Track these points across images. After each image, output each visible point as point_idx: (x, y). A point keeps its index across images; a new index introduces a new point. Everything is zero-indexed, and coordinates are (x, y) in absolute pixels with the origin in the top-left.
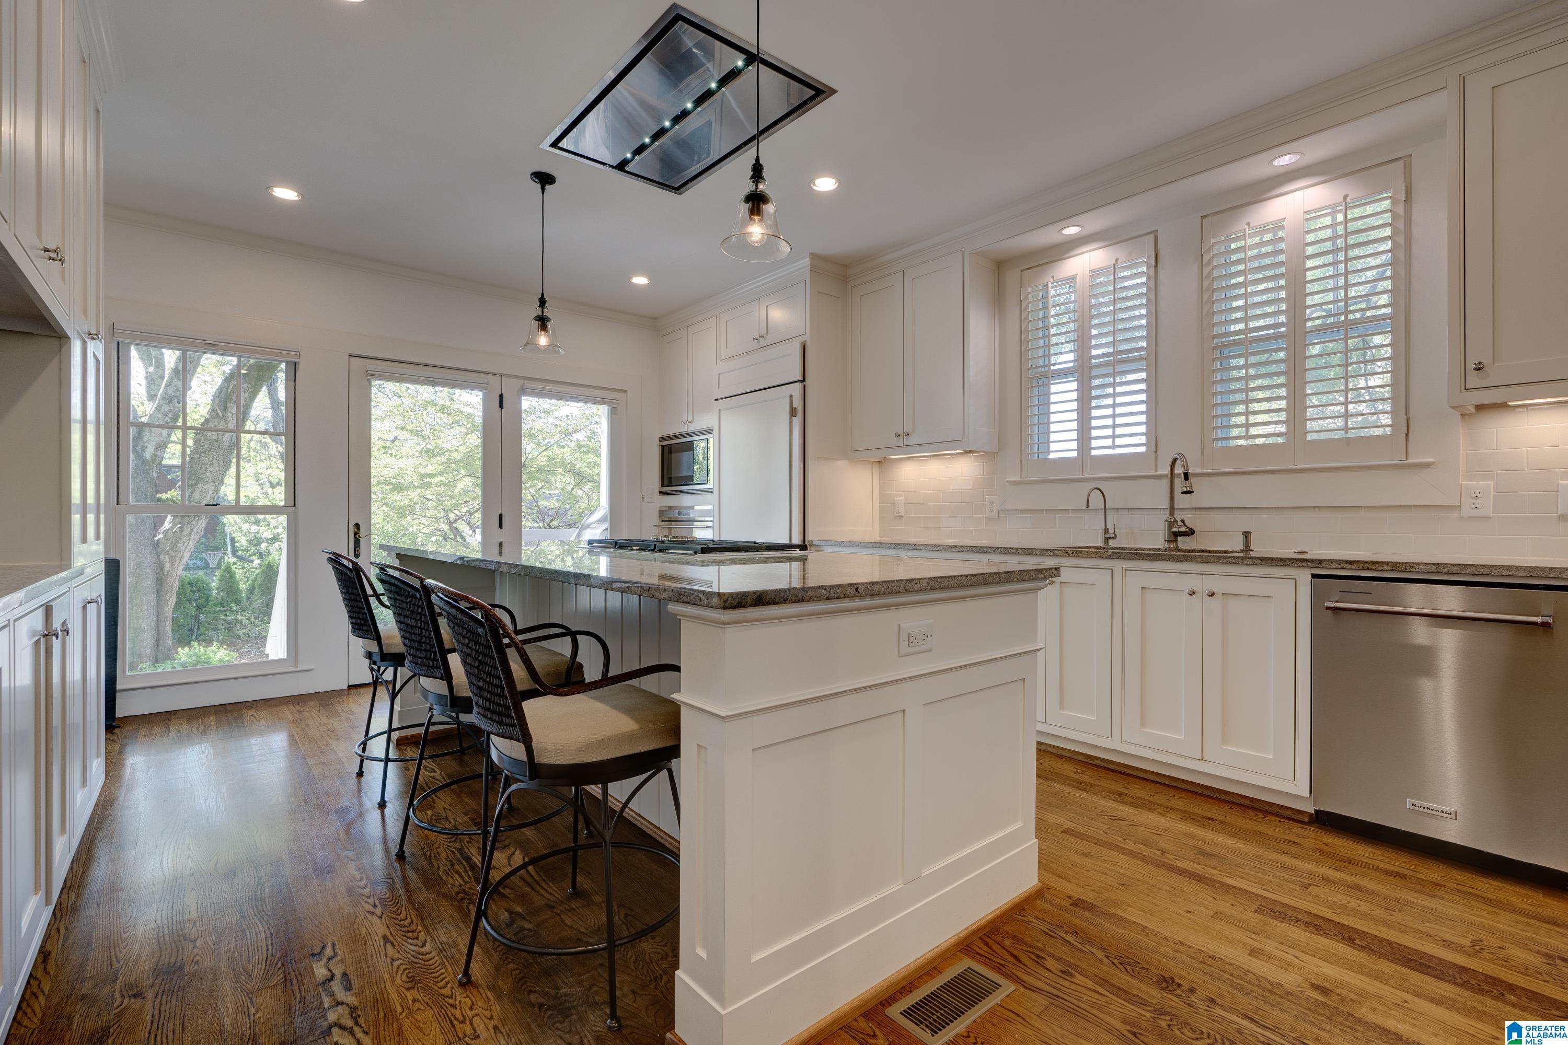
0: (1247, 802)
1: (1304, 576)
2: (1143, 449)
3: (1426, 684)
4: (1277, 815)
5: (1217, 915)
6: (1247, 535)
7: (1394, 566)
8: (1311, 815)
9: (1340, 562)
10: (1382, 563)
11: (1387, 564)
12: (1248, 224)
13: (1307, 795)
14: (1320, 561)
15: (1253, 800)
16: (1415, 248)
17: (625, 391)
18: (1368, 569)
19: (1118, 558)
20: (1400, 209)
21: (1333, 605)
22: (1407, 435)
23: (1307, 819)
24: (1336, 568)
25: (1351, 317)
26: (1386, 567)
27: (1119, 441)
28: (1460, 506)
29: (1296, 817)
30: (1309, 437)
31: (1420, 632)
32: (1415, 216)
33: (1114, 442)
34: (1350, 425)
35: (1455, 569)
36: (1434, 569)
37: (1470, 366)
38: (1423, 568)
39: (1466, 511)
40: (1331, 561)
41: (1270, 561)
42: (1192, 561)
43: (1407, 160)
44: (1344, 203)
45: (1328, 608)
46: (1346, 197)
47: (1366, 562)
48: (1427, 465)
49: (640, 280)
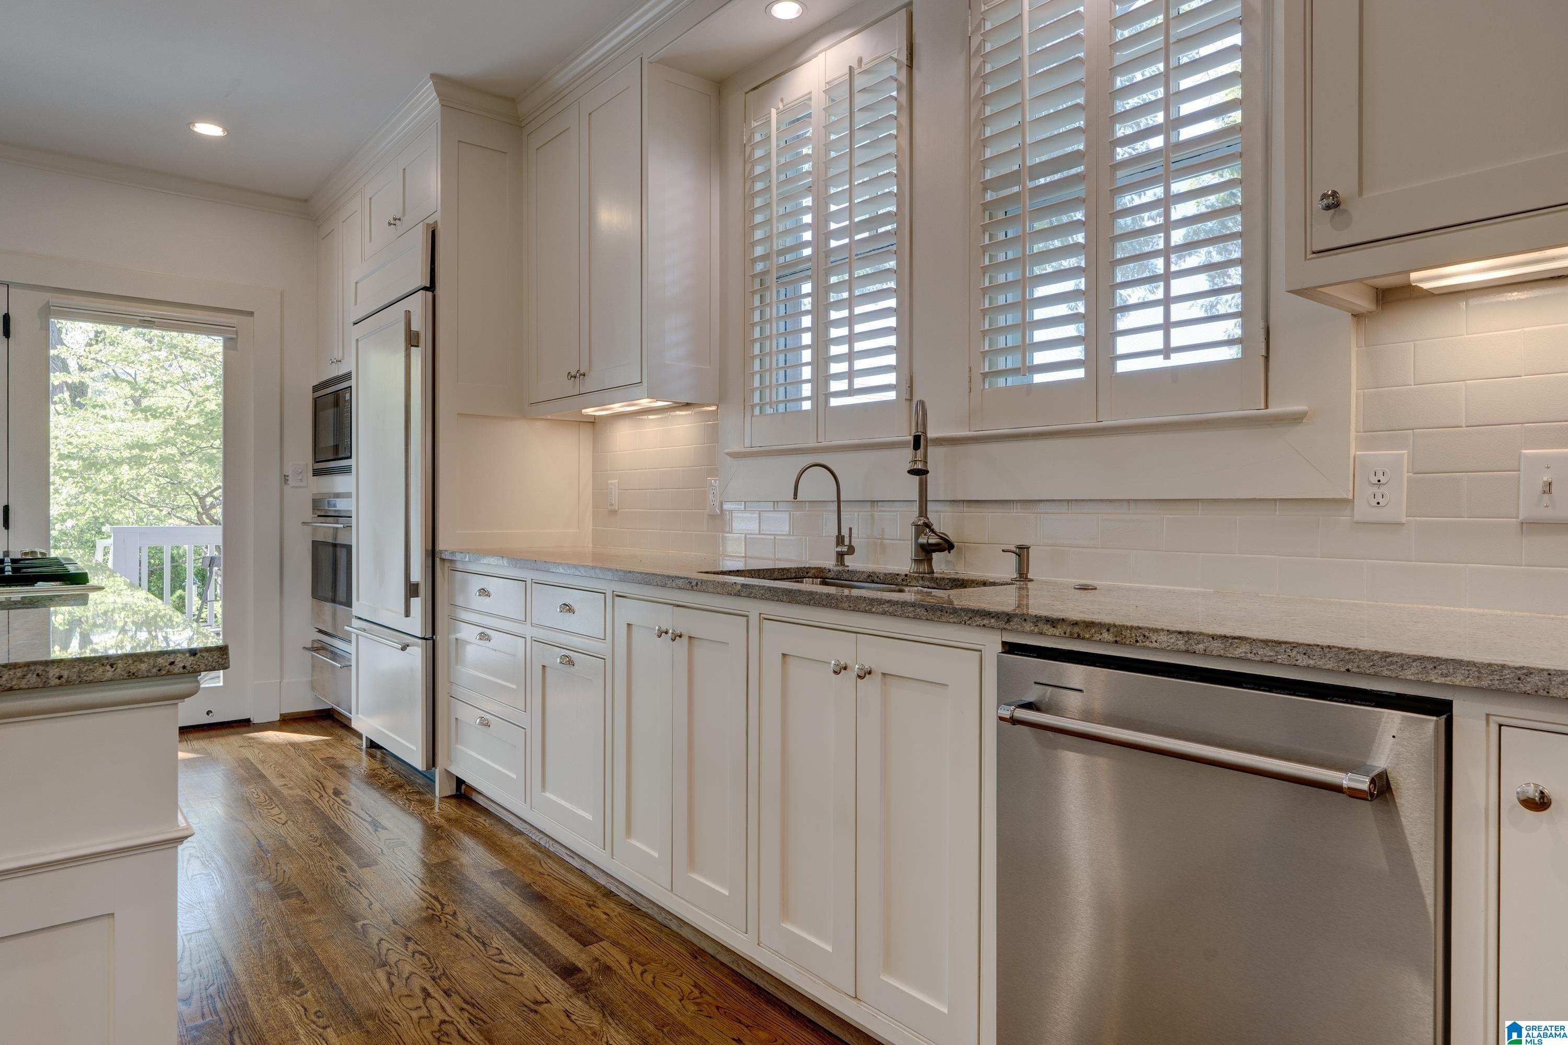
2: (891, 395)
6: (1019, 552)
7: (1119, 633)
10: (1099, 627)
11: (1108, 627)
17: (251, 314)
18: (1079, 636)
19: (748, 597)
22: (1267, 358)
24: (1032, 632)
26: (1106, 636)
27: (859, 383)
28: (1352, 501)
33: (851, 384)
34: (1171, 343)
35: (1216, 646)
36: (1181, 644)
37: (1319, 200)
39: (1363, 510)
41: (939, 613)
42: (837, 607)
48: (1296, 419)
49: (209, 129)
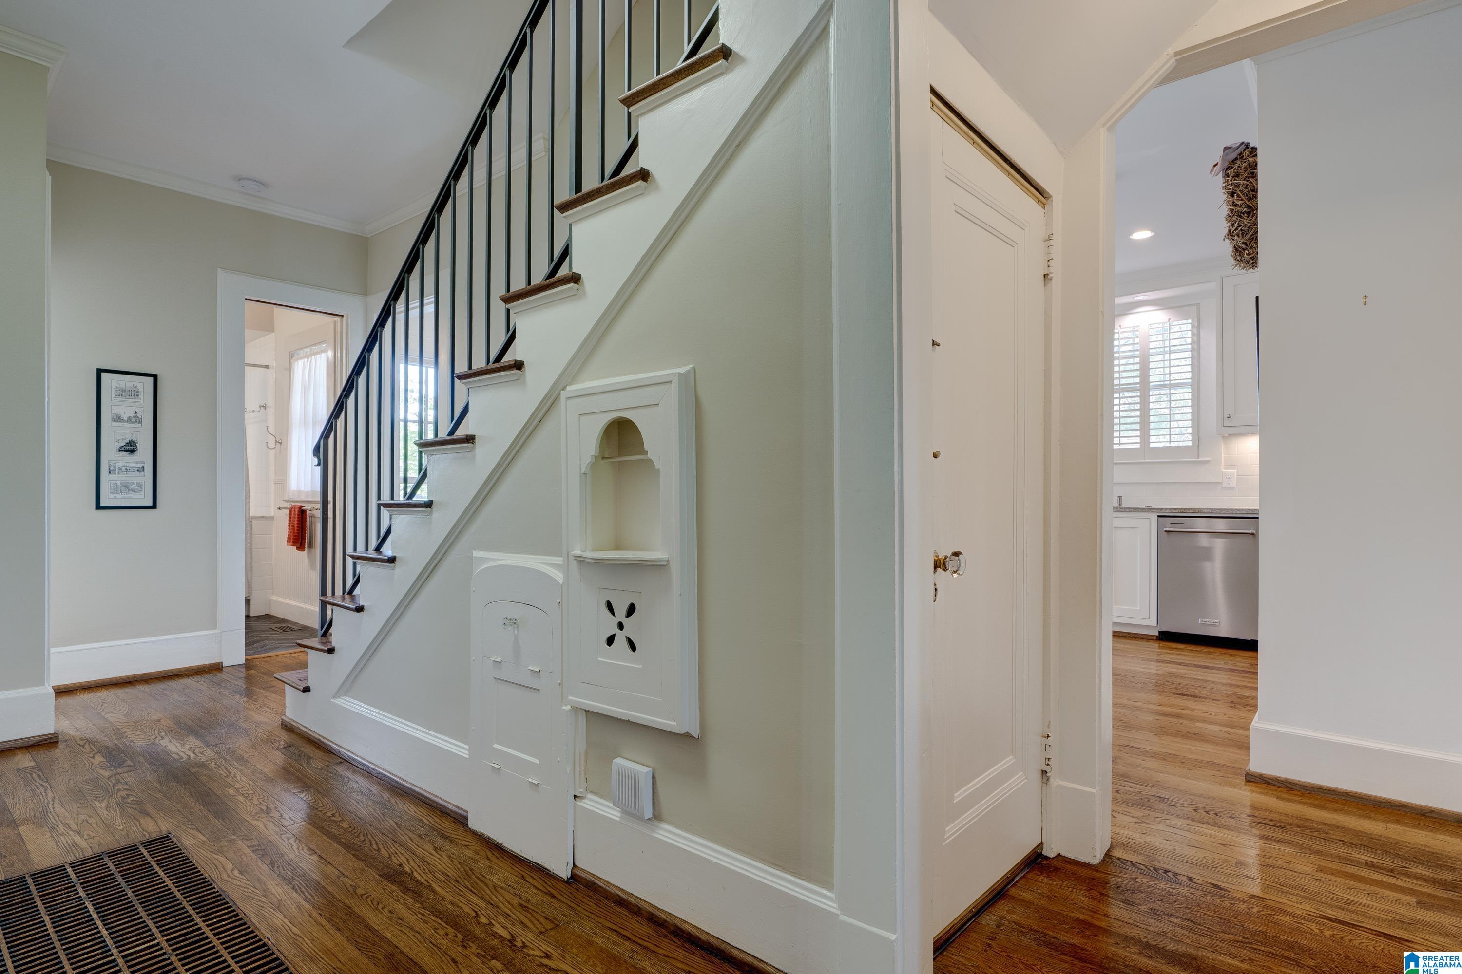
0: (1126, 635)
1: (1154, 517)
3: (1207, 565)
4: (1141, 638)
5: (1126, 662)
6: (1120, 498)
7: (1194, 511)
8: (1157, 636)
9: (1170, 509)
10: (1189, 509)
11: (1191, 509)
12: (1120, 326)
13: (1156, 625)
14: (1162, 509)
15: (1128, 633)
16: (1202, 351)
18: (1183, 512)
20: (1195, 331)
21: (1168, 529)
22: (1198, 446)
23: (1155, 638)
24: (1168, 512)
25: (1172, 382)
26: (1190, 511)
28: (1222, 483)
29: (1150, 638)
30: (1152, 445)
31: (1204, 541)
32: (1202, 336)
34: (1172, 439)
35: (1219, 511)
36: (1210, 511)
37: (1226, 416)
38: (1206, 511)
39: (1225, 485)
40: (1167, 509)
41: (1134, 510)
43: (1198, 305)
44: (1168, 324)
45: (1166, 531)
46: (1169, 319)
47: (1182, 509)
48: (1207, 462)
